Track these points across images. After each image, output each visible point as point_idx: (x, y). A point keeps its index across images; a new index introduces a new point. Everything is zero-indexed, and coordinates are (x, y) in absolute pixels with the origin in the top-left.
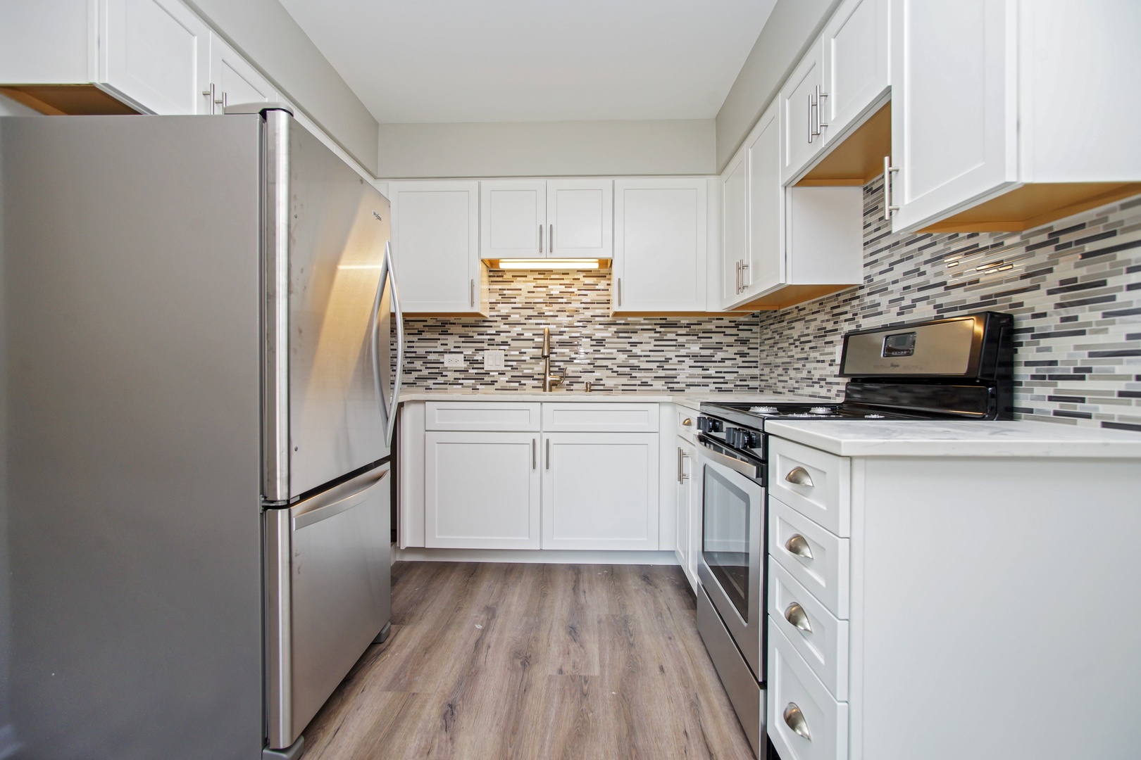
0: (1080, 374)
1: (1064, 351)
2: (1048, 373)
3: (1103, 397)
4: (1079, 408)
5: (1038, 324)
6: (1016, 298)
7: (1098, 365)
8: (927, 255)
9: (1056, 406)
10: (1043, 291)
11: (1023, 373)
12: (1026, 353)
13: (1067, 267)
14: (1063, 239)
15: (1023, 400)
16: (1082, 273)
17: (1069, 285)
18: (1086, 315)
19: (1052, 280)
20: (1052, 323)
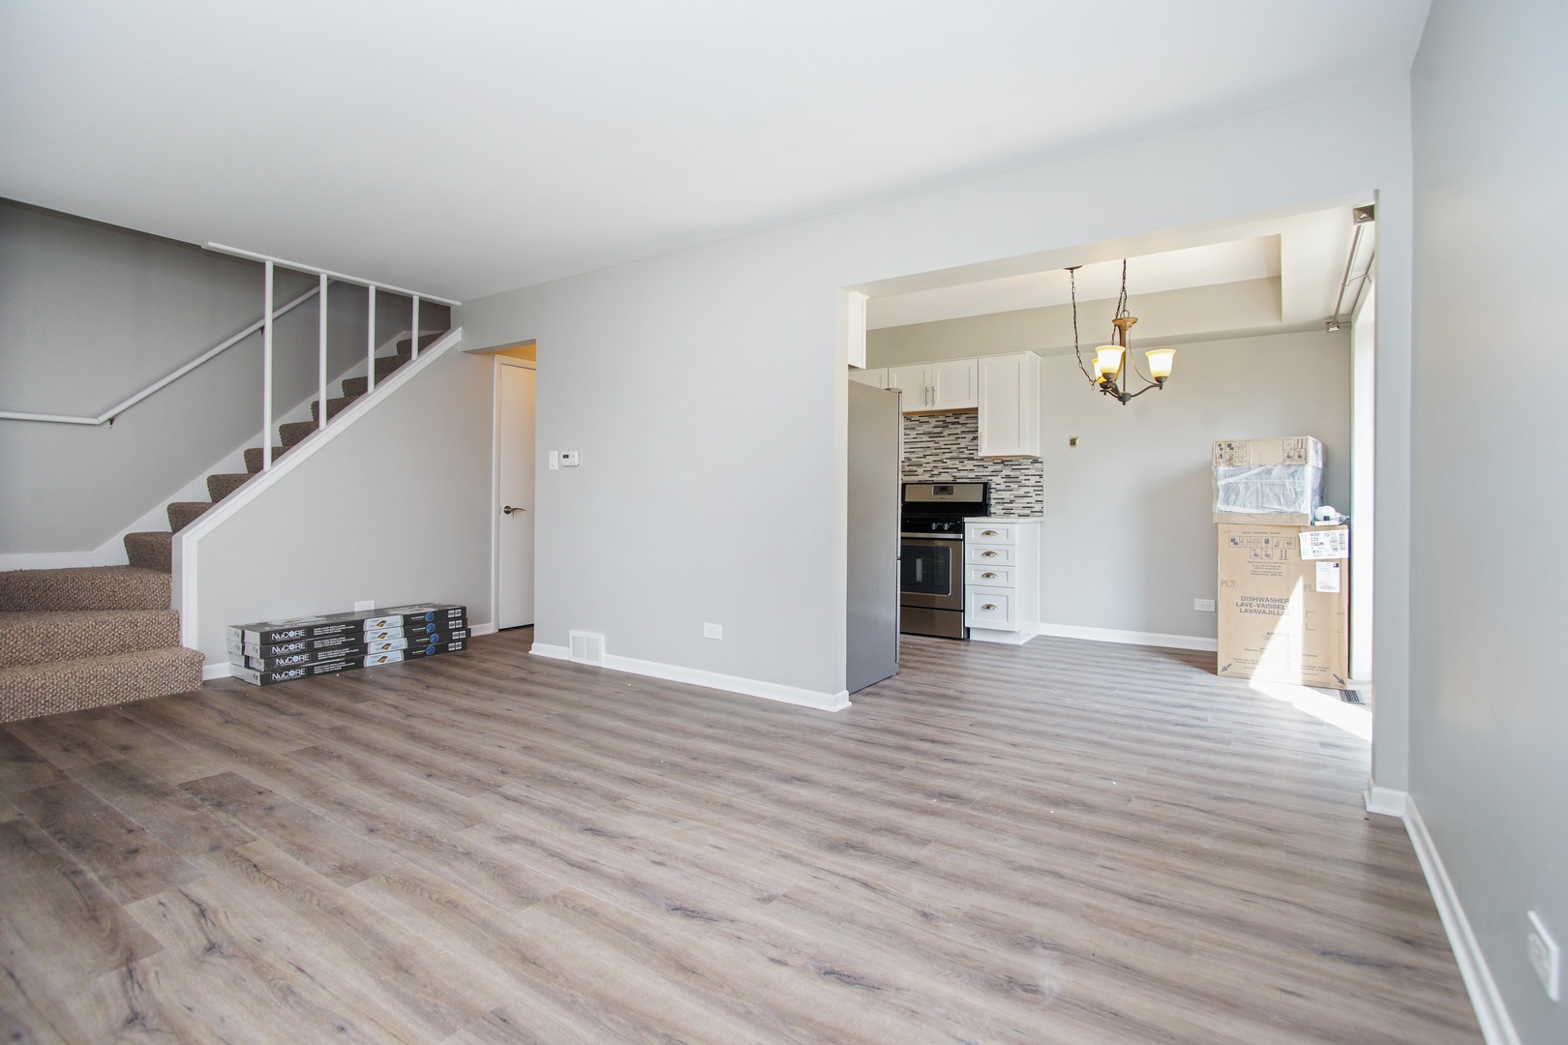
0: (1012, 502)
1: (1007, 495)
2: (1001, 501)
3: (1018, 508)
4: (1012, 511)
5: (998, 487)
6: (989, 478)
7: (1017, 500)
8: (948, 455)
9: (1004, 511)
10: (999, 477)
11: (993, 502)
12: (993, 496)
13: (1007, 472)
14: (1006, 463)
15: (993, 510)
16: (1012, 474)
17: (1008, 476)
18: (1013, 485)
19: (1003, 474)
20: (1003, 487)
